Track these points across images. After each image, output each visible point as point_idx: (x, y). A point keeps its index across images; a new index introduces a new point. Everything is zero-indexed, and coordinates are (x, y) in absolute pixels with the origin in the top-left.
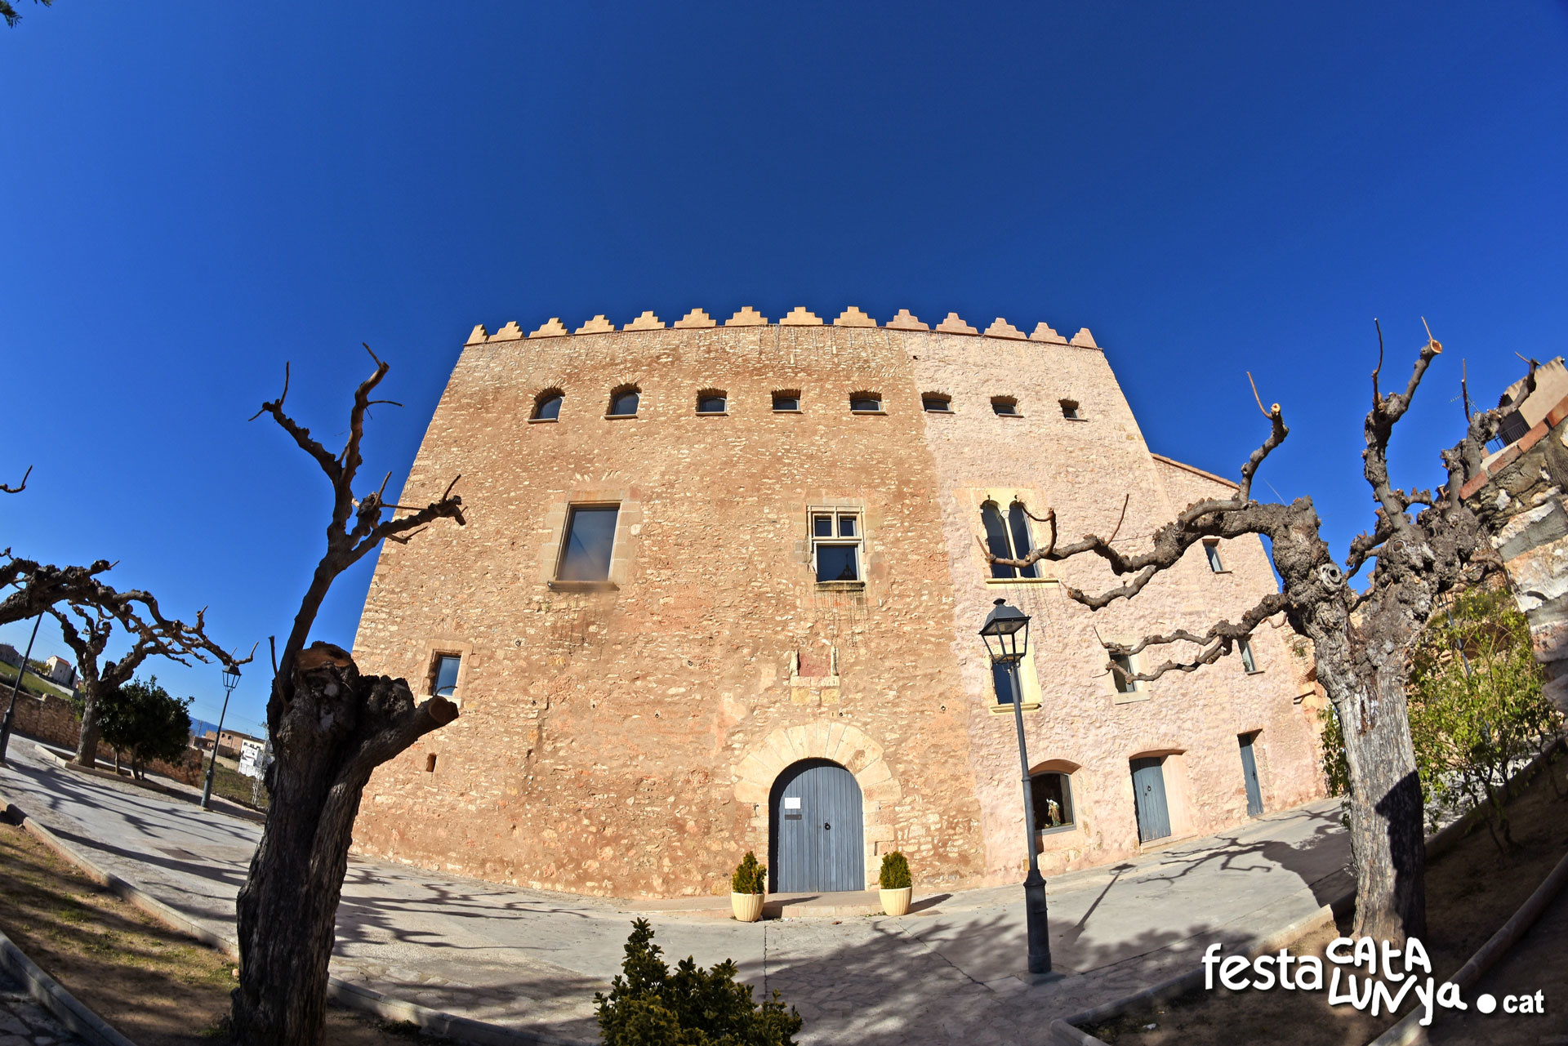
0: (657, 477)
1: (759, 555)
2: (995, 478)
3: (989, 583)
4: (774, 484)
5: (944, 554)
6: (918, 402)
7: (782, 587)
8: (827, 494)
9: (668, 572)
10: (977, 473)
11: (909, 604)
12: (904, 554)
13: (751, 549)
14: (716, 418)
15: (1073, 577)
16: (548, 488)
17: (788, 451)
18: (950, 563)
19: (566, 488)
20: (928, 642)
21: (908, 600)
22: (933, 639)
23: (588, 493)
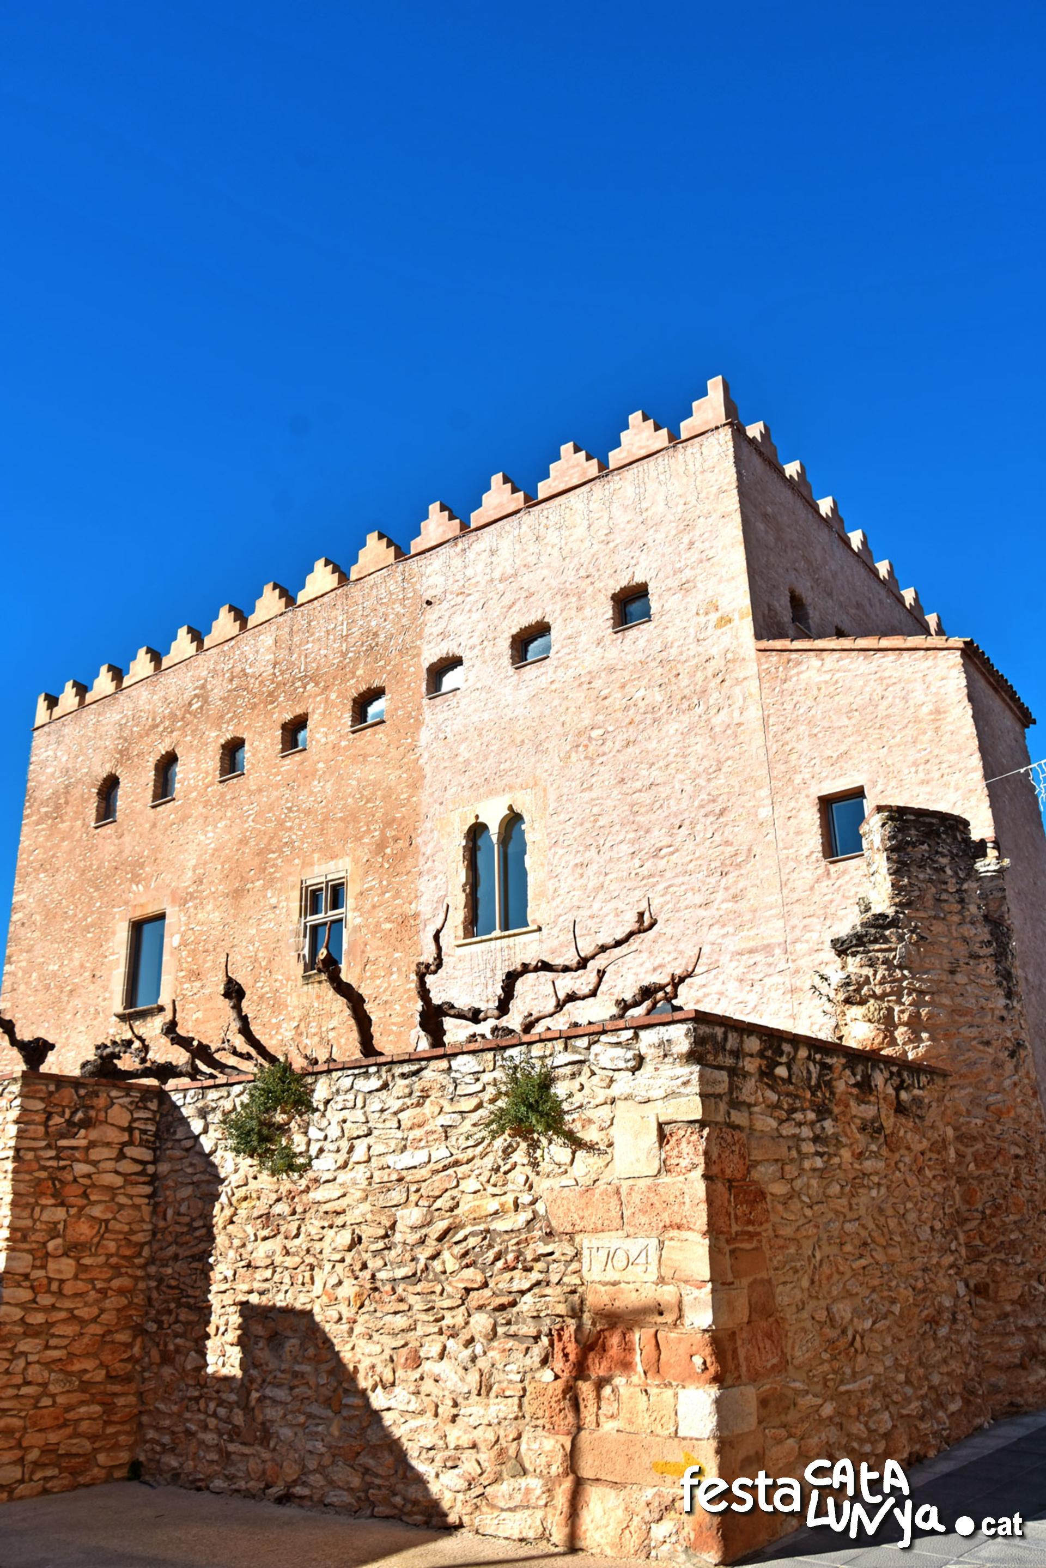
0: (190, 874)
1: (263, 951)
2: (487, 787)
3: (459, 946)
4: (276, 859)
5: (416, 916)
6: (420, 686)
7: (278, 984)
8: (319, 859)
9: (198, 984)
10: (467, 784)
11: (379, 987)
12: (378, 925)
13: (257, 944)
14: (235, 780)
15: (562, 919)
16: (113, 906)
17: (290, 809)
18: (421, 926)
19: (126, 903)
20: (390, 1032)
21: (378, 982)
22: (394, 1028)
23: (142, 905)
